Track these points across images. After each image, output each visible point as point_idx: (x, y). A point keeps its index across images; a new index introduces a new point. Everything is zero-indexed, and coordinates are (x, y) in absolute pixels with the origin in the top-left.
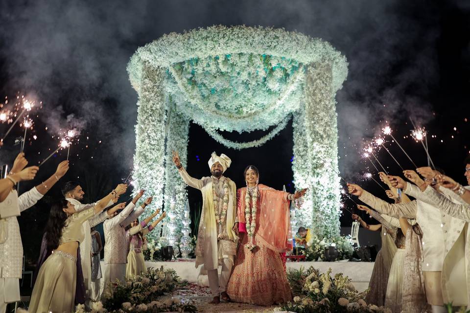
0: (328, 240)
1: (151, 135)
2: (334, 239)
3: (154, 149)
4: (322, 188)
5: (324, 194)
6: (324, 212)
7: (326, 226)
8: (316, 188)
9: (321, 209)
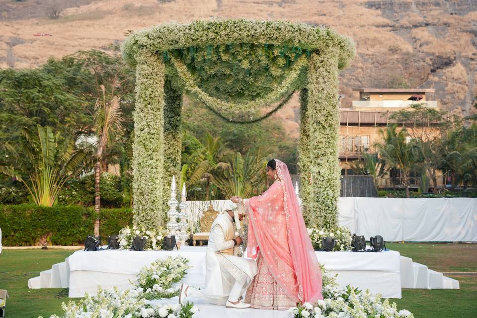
0: (327, 230)
1: (150, 123)
2: (332, 229)
3: (153, 139)
4: (322, 179)
5: (324, 184)
6: (324, 203)
7: (325, 216)
8: (317, 179)
9: (321, 199)
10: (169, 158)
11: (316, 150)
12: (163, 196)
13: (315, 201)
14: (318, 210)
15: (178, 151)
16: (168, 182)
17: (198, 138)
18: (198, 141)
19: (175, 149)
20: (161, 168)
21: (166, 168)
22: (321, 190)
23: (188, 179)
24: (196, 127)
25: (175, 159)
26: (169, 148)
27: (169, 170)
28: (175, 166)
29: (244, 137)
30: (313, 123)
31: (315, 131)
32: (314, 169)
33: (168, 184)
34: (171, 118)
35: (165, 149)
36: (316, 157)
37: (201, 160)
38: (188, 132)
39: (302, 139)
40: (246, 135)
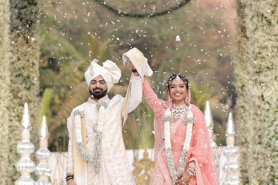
4: (267, 106)
5: (271, 115)
6: (270, 146)
7: (272, 167)
8: (259, 107)
9: (265, 140)
10: (19, 75)
11: (258, 61)
12: (10, 138)
13: (255, 142)
14: (260, 157)
15: (33, 64)
16: (18, 116)
17: (72, 42)
18: (71, 48)
19: (28, 61)
20: (6, 92)
21: (15, 93)
22: (266, 125)
23: (54, 114)
24: (68, 24)
25: (28, 77)
26: (19, 59)
27: (20, 95)
28: (28, 89)
29: (153, 39)
30: (253, 17)
31: (256, 29)
32: (255, 91)
33: (17, 118)
34: (23, 8)
35: (12, 60)
36: (257, 72)
37: (77, 81)
38: (55, 32)
39: (239, 42)
40: (156, 36)
